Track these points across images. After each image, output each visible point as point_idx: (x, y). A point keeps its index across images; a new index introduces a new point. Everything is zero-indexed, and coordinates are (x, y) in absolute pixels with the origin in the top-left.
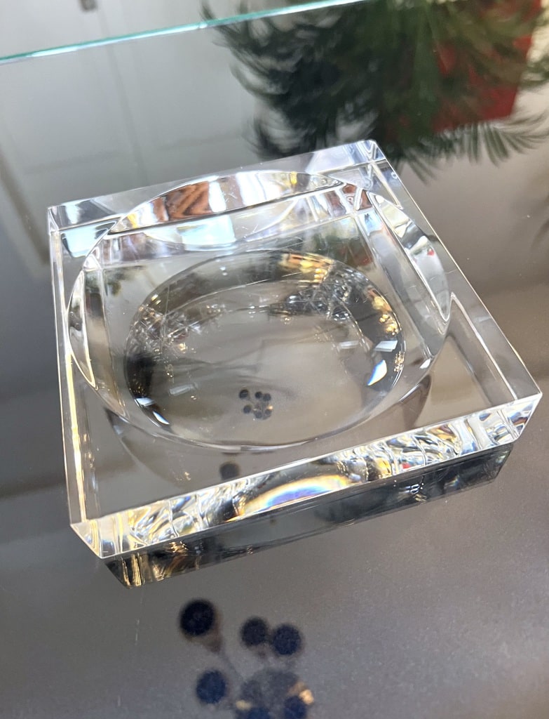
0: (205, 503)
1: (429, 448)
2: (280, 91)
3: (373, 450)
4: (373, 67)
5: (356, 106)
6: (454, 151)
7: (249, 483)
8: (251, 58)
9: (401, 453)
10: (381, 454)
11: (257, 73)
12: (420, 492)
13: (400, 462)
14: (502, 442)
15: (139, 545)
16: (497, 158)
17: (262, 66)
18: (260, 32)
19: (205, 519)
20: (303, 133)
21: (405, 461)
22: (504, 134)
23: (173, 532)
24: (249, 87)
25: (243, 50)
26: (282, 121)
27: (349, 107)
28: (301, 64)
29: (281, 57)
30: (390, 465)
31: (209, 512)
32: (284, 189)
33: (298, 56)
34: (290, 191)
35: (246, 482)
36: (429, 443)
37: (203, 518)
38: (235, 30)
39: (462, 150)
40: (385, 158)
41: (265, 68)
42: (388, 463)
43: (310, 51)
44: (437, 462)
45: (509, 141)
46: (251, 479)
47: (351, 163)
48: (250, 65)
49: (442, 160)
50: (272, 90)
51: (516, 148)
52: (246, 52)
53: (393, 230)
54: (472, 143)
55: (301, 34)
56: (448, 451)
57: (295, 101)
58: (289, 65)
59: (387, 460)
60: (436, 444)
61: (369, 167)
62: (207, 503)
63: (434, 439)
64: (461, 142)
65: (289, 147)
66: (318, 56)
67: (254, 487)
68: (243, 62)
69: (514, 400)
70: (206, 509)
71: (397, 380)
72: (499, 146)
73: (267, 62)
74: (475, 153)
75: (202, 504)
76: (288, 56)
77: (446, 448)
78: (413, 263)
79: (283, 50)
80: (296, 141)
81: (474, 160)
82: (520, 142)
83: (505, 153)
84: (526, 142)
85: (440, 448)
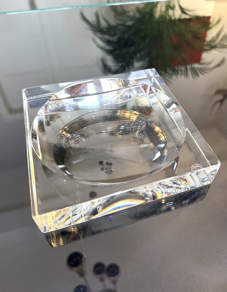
0: (85, 209)
1: (177, 187)
2: (111, 49)
3: (154, 188)
4: (147, 41)
5: (141, 55)
6: (178, 74)
7: (104, 200)
8: (99, 35)
9: (166, 189)
10: (158, 190)
11: (102, 41)
12: (173, 205)
13: (165, 193)
14: (205, 184)
15: (56, 228)
16: (194, 76)
17: (104, 39)
18: (104, 26)
19: (85, 216)
20: (121, 64)
21: (167, 192)
22: (197, 68)
23: (72, 221)
24: (99, 46)
25: (97, 32)
26: (112, 59)
27: (138, 55)
28: (119, 38)
29: (112, 35)
30: (161, 194)
31: (87, 213)
32: (120, 86)
33: (119, 35)
34: (122, 87)
35: (102, 199)
36: (177, 184)
37: (84, 216)
38: (94, 25)
39: (181, 73)
40: (159, 75)
41: (105, 40)
42: (161, 193)
43: (123, 34)
44: (180, 192)
45: (199, 70)
46: (104, 198)
47: (146, 77)
48: (100, 38)
49: (174, 77)
50: (108, 48)
51: (201, 73)
52: (98, 33)
53: (162, 102)
54: (185, 71)
55: (120, 27)
56: (185, 188)
57: (117, 52)
58: (115, 39)
59: (160, 192)
60: (180, 185)
61: (153, 78)
62: (86, 209)
63: (179, 182)
64: (181, 71)
65: (115, 70)
66: (126, 36)
67: (106, 202)
68: (97, 36)
69: (210, 166)
70: (86, 212)
71: (165, 159)
72: (195, 73)
73: (107, 37)
74: (186, 74)
75: (84, 210)
76: (115, 35)
77: (184, 187)
78: (170, 114)
79: (113, 33)
80: (117, 68)
81: (186, 77)
82: (203, 71)
83: (198, 75)
84: (205, 71)
85: (182, 186)
